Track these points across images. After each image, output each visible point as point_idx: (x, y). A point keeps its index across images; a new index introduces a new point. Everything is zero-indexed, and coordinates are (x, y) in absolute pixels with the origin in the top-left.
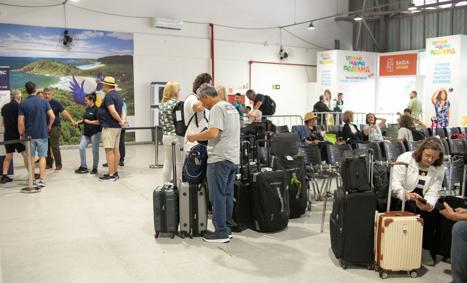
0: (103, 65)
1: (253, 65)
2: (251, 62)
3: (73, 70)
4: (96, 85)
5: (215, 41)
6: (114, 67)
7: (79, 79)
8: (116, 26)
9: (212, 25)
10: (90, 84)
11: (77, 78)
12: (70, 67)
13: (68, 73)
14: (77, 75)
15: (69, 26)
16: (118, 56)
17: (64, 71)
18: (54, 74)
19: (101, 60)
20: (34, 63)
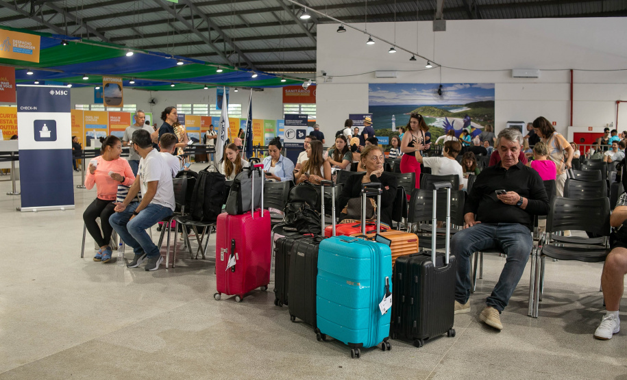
0: (469, 109)
1: (620, 104)
2: (618, 102)
3: (446, 113)
4: (463, 124)
5: (574, 85)
6: (479, 110)
7: (450, 120)
8: (480, 79)
9: (572, 71)
10: (458, 123)
11: (448, 119)
12: (444, 111)
13: (442, 115)
14: (449, 116)
15: (443, 82)
16: (482, 102)
17: (439, 114)
18: (432, 116)
19: (467, 105)
20: (418, 109)
